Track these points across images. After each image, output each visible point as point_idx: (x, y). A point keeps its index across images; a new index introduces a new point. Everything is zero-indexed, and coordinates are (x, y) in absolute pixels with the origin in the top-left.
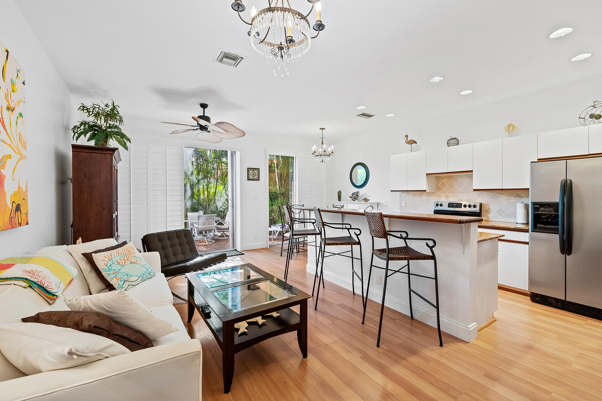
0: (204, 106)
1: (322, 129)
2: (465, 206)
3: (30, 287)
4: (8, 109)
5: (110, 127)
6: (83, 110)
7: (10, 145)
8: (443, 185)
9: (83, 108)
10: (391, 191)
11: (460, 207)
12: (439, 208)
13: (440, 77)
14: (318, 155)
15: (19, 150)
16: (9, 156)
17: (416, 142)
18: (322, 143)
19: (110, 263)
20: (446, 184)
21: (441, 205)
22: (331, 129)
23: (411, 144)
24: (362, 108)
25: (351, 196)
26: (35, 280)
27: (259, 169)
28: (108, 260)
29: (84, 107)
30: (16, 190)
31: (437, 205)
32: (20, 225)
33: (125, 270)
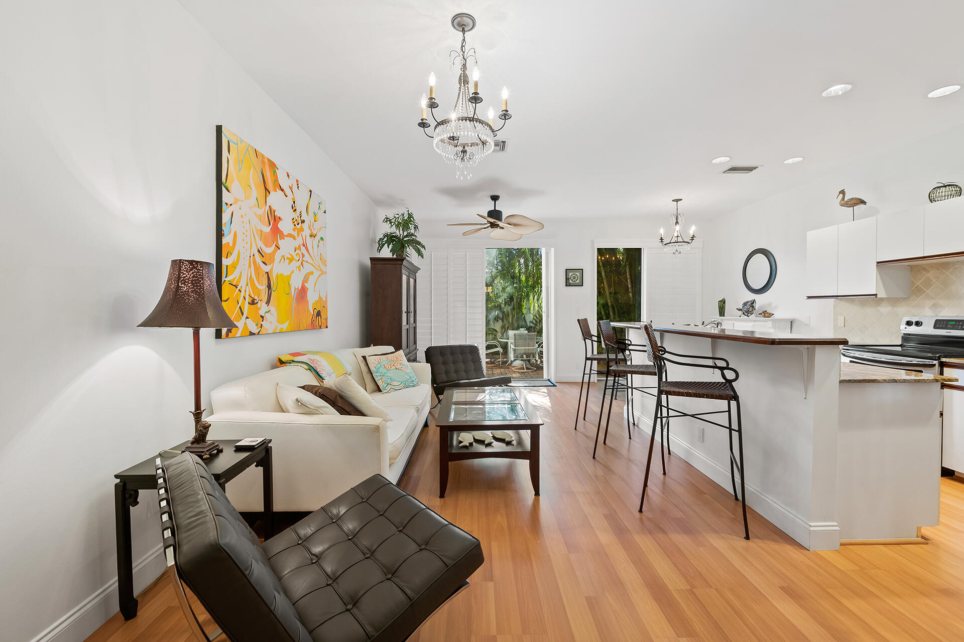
0: (495, 198)
1: (677, 201)
3: (310, 370)
4: (311, 236)
5: (406, 236)
6: (387, 221)
7: (312, 264)
8: (928, 283)
9: (387, 220)
10: (809, 297)
11: (961, 329)
12: (913, 330)
13: (846, 84)
14: (670, 243)
15: (320, 267)
16: (312, 273)
17: (863, 202)
18: (677, 223)
19: (379, 366)
20: (934, 280)
21: (918, 324)
22: (692, 199)
23: (853, 205)
24: (723, 160)
25: (741, 308)
26: (313, 366)
27: (582, 270)
28: (376, 363)
29: (387, 218)
30: (317, 300)
31: (909, 323)
32: (320, 327)
33: (390, 374)
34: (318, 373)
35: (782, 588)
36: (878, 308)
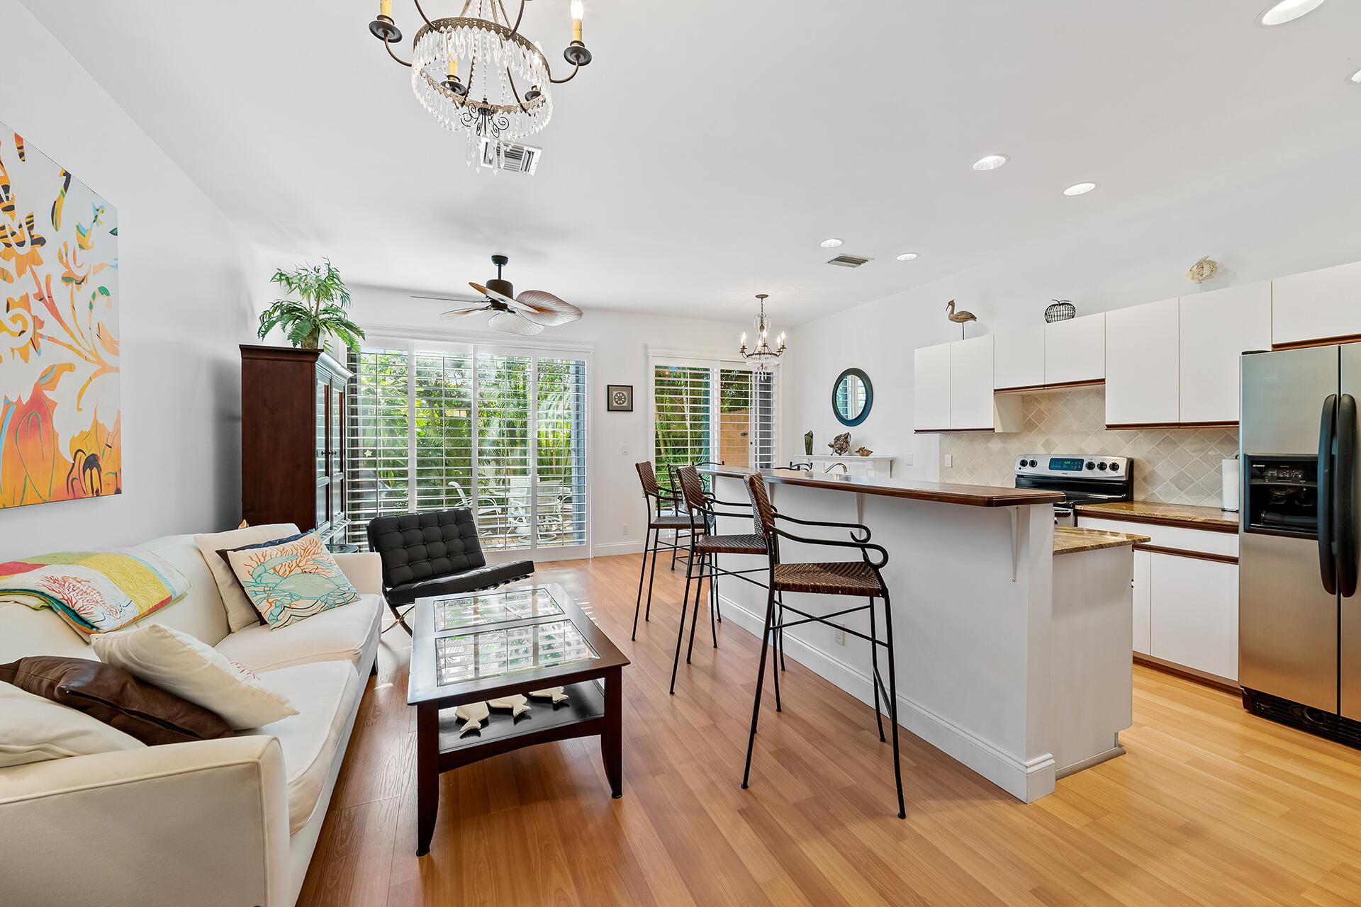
0: (500, 260)
1: (762, 297)
2: (1090, 466)
3: (50, 608)
4: (67, 279)
5: (326, 311)
6: (280, 280)
7: (70, 347)
8: (1040, 416)
9: (282, 277)
10: (917, 431)
11: (1077, 470)
12: (1028, 470)
13: (1001, 155)
14: (753, 354)
15: (97, 356)
16: (71, 367)
17: (973, 318)
18: (762, 327)
19: (261, 569)
20: (1047, 413)
21: (1033, 464)
22: (781, 297)
23: (962, 321)
24: (832, 244)
25: (833, 444)
26: (59, 597)
27: (632, 387)
28: (255, 565)
29: (281, 275)
30: (87, 429)
31: (1023, 463)
32: (97, 493)
33: (288, 586)
34: (77, 615)
35: (1034, 892)
36: (989, 445)
